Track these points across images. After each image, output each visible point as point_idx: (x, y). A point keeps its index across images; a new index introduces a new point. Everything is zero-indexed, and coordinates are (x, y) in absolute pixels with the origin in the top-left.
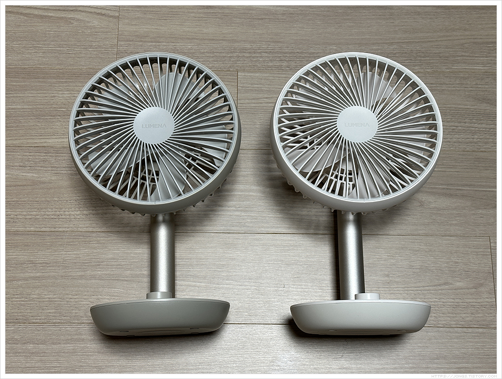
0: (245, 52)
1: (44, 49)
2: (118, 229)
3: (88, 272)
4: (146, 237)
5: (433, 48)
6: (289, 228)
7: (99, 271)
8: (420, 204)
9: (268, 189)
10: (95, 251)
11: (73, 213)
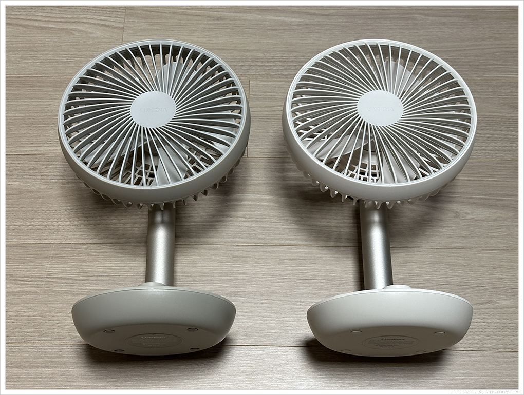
0: (257, 61)
1: (42, 58)
2: (111, 241)
3: (75, 287)
4: (142, 250)
5: (462, 56)
6: (306, 240)
7: (87, 286)
8: (454, 215)
9: (282, 199)
10: (84, 264)
11: (62, 223)
